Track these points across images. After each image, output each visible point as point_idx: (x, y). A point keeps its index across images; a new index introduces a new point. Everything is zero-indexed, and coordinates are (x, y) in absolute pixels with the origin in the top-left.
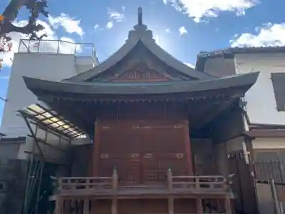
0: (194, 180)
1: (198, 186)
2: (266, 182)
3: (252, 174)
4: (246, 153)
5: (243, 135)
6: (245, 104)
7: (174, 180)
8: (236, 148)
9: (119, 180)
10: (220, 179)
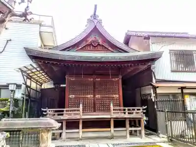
0: (124, 110)
1: (127, 113)
2: (162, 111)
3: (156, 107)
4: (153, 95)
5: (152, 85)
6: (154, 68)
7: (114, 110)
8: (148, 92)
9: (83, 110)
10: (138, 110)
